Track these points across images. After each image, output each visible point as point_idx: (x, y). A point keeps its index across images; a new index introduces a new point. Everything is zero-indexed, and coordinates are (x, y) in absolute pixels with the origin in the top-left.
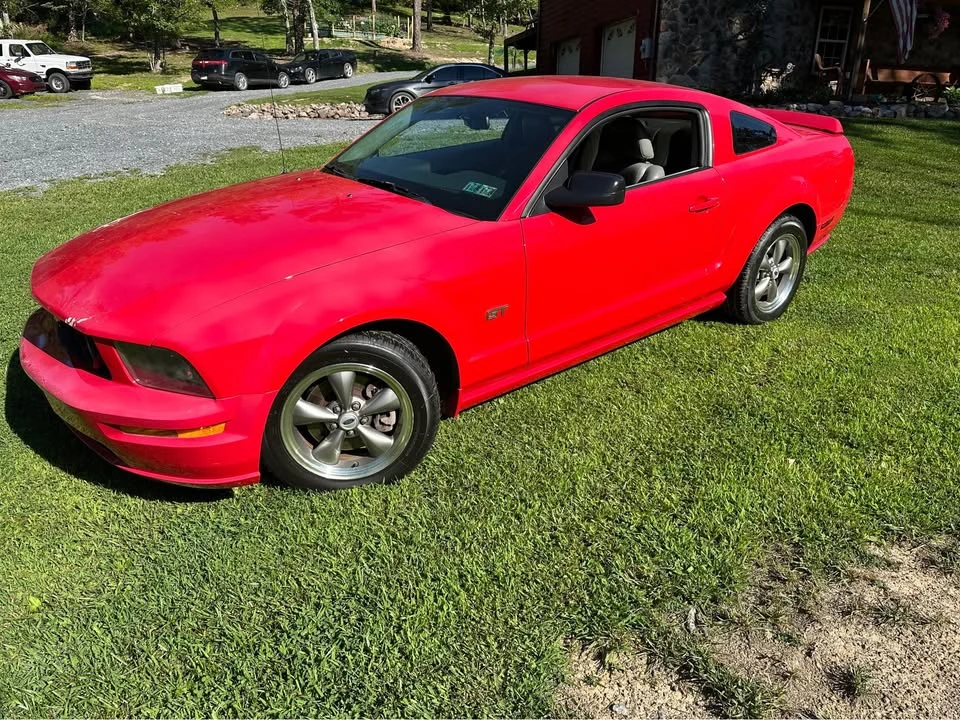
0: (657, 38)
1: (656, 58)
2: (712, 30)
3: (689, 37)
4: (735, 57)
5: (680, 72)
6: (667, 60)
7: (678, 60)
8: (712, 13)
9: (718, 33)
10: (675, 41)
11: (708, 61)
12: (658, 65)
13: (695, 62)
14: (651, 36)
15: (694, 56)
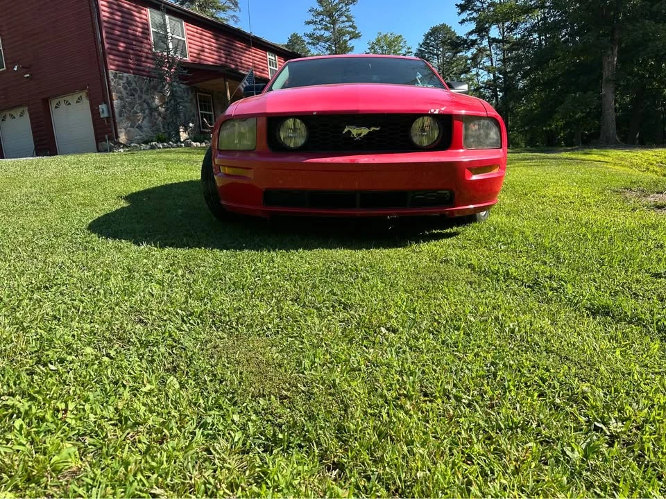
0: (112, 104)
1: (114, 116)
2: (144, 102)
3: (132, 105)
4: (160, 118)
5: (131, 126)
6: (122, 118)
7: (128, 118)
8: (142, 92)
9: (148, 104)
10: (124, 107)
11: (146, 120)
12: (117, 121)
13: (139, 120)
14: (106, 103)
15: (138, 116)
